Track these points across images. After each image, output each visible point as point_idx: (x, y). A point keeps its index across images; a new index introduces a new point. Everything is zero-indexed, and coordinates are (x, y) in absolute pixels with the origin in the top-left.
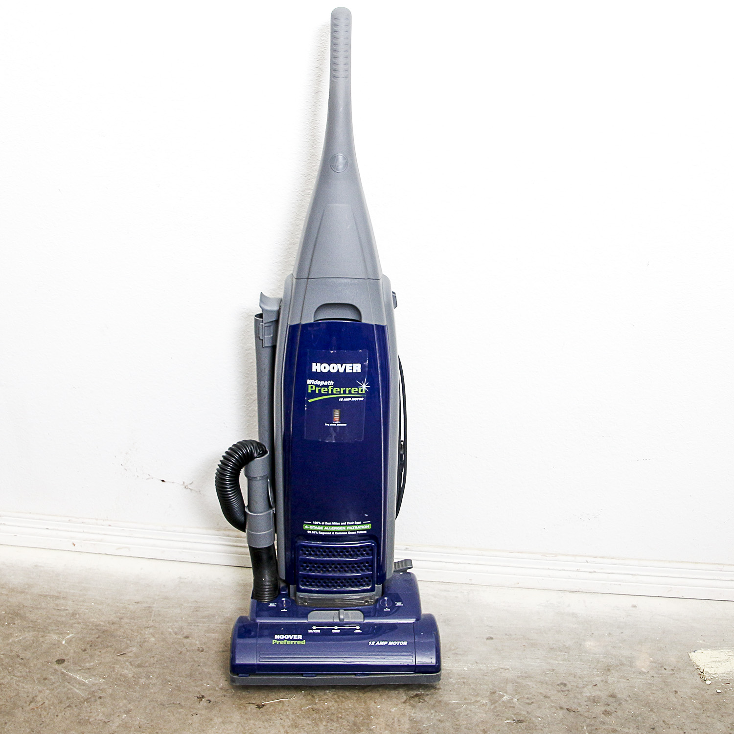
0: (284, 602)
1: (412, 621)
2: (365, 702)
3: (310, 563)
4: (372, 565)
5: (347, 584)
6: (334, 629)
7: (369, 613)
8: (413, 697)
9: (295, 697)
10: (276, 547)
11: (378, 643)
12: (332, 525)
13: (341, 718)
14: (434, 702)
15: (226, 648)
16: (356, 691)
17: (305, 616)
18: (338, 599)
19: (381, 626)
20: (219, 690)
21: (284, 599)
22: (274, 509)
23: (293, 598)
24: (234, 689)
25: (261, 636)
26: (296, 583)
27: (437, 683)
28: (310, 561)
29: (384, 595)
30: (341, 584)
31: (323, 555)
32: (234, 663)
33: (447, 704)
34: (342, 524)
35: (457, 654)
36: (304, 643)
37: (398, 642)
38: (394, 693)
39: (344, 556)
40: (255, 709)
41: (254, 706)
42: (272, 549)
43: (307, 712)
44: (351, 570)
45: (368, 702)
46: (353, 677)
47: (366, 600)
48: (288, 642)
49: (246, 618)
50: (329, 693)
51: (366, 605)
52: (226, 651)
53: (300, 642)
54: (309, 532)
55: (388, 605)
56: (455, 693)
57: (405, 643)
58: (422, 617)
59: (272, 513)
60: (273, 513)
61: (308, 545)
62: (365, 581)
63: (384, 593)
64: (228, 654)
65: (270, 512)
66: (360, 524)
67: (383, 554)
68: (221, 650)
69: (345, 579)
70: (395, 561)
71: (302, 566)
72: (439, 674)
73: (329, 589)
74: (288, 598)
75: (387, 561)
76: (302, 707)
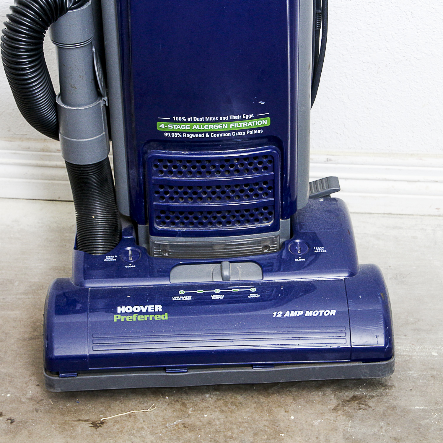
0: (130, 252)
1: (342, 276)
2: (270, 411)
3: (171, 187)
4: (273, 187)
5: (232, 219)
6: (214, 294)
7: (270, 266)
8: (348, 401)
9: (154, 407)
10: (112, 166)
11: (287, 314)
12: (205, 122)
13: (231, 437)
14: (385, 409)
15: (35, 334)
16: (255, 394)
17: (166, 274)
18: (219, 244)
19: (290, 286)
20: (27, 401)
21: (129, 248)
22: (106, 98)
23: (144, 246)
24: (51, 398)
25: (93, 310)
26: (148, 220)
27: (387, 378)
28: (171, 184)
29: (294, 236)
30: (223, 220)
31: (191, 172)
32: (51, 356)
33: (406, 412)
34: (221, 119)
35: (418, 330)
36: (166, 318)
37: (321, 312)
38: (316, 396)
39: (227, 174)
40: (90, 428)
41: (87, 425)
42: (106, 167)
43: (175, 430)
44: (239, 197)
45: (275, 410)
46: (249, 370)
47: (265, 244)
48: (140, 318)
49: (67, 281)
50: (210, 399)
51: (266, 253)
52: (37, 338)
53: (159, 316)
54: (166, 135)
55: (301, 251)
56: (418, 394)
57: (333, 312)
58: (359, 270)
59: (102, 105)
60: (105, 105)
61: (165, 157)
62: (262, 214)
63: (294, 233)
64: (40, 343)
65: (99, 103)
66: (252, 118)
67: (291, 171)
68: (26, 336)
69: (229, 212)
70: (311, 180)
71: (158, 192)
72: (391, 363)
73: (202, 229)
74: (136, 247)
75: (298, 180)
76: (166, 422)
